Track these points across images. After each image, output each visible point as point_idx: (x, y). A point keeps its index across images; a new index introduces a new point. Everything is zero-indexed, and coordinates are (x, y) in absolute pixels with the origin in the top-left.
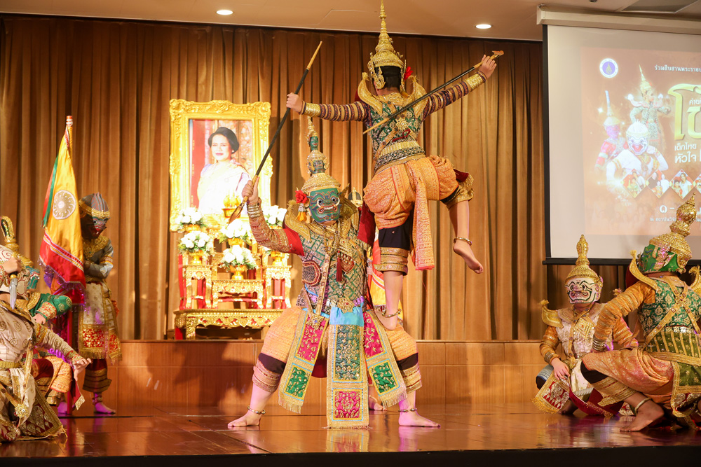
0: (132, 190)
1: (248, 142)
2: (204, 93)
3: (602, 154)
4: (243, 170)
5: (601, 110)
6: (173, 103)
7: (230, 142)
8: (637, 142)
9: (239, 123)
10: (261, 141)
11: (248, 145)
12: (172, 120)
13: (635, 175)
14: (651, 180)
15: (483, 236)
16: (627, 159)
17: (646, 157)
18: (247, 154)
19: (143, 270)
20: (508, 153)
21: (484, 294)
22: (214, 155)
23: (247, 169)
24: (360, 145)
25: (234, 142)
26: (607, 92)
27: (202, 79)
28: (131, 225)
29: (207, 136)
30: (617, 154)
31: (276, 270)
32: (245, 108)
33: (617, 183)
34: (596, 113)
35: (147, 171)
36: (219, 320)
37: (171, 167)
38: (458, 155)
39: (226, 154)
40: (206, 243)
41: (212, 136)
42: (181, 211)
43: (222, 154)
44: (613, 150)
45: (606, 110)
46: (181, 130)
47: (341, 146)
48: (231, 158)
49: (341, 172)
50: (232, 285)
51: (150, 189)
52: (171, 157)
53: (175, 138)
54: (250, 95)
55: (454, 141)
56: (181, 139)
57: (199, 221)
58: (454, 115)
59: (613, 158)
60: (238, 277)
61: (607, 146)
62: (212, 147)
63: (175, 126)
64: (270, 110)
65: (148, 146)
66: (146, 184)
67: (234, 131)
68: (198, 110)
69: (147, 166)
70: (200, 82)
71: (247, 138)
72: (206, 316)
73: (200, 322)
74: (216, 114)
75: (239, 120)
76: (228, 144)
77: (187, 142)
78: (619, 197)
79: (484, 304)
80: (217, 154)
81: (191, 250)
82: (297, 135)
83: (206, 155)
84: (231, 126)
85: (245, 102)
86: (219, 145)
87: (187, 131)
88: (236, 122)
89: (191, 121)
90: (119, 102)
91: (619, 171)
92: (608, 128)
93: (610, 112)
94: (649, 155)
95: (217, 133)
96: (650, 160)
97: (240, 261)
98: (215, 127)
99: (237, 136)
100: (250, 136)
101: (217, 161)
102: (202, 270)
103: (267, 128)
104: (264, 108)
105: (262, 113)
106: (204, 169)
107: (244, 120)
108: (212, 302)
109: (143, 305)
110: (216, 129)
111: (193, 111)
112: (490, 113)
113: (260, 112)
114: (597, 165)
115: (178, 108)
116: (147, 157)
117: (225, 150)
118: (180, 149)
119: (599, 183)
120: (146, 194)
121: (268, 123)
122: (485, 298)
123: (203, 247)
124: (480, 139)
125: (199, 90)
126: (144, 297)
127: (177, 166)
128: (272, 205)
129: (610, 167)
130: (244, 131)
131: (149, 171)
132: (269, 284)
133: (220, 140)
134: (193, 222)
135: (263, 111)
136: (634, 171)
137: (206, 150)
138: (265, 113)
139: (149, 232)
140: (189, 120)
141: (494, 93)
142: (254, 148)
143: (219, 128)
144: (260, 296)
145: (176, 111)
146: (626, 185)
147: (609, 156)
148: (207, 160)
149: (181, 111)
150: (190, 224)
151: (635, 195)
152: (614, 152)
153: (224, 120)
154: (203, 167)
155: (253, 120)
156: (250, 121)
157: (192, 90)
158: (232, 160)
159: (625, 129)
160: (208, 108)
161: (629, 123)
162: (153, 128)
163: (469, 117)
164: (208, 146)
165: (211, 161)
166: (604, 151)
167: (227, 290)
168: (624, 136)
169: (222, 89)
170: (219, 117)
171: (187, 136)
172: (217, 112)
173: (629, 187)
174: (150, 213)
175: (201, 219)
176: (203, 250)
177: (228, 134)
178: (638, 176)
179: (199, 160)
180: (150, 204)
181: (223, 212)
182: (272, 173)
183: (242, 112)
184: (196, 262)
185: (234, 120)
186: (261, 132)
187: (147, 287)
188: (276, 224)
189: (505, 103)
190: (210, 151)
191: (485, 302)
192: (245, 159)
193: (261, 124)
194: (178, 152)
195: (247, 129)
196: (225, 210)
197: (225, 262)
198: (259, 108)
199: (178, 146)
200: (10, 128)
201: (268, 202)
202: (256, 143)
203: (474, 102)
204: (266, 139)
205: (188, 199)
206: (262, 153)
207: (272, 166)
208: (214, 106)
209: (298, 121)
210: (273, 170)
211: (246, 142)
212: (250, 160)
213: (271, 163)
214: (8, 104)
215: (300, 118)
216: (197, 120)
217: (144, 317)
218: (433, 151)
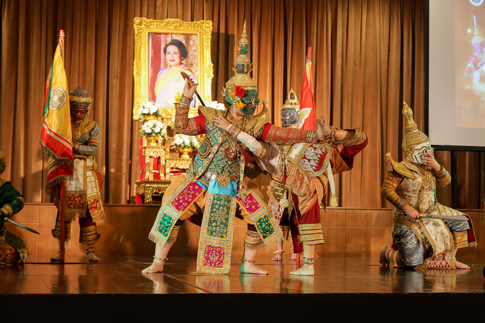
0: (104, 87)
1: (194, 52)
2: (160, 13)
3: (470, 65)
4: (190, 73)
5: (469, 31)
6: (137, 20)
7: (180, 51)
9: (188, 36)
10: (205, 50)
11: (194, 53)
12: (136, 34)
15: (377, 127)
18: (194, 61)
19: (112, 150)
20: (396, 63)
21: (376, 172)
22: (168, 61)
24: (281, 55)
25: (184, 52)
26: (474, 17)
28: (103, 115)
29: (163, 46)
30: (482, 65)
32: (193, 25)
34: (466, 33)
35: (116, 72)
37: (134, 70)
38: (358, 64)
39: (177, 61)
40: (161, 129)
41: (166, 46)
42: (142, 105)
43: (174, 60)
44: (478, 61)
45: (473, 31)
46: (142, 41)
47: (267, 55)
48: (181, 64)
49: (267, 75)
50: (181, 162)
51: (118, 87)
52: (134, 63)
53: (138, 48)
54: (196, 14)
55: (355, 52)
56: (142, 48)
57: (156, 112)
58: (355, 32)
59: (478, 68)
60: (186, 156)
61: (474, 58)
62: (167, 55)
63: (138, 38)
64: (211, 27)
65: (117, 53)
66: (115, 83)
67: (184, 42)
68: (156, 26)
69: (116, 69)
70: (157, 4)
71: (194, 48)
73: (155, 190)
74: (170, 29)
75: (188, 34)
76: (179, 52)
77: (147, 51)
78: (483, 98)
79: (376, 180)
80: (170, 60)
81: (149, 135)
82: (233, 46)
83: (162, 61)
84: (181, 38)
85: (192, 20)
86: (172, 53)
87: (147, 42)
88: (185, 36)
89: (150, 34)
90: (95, 19)
91: (483, 78)
92: (475, 44)
93: (476, 32)
95: (171, 44)
98: (169, 39)
99: (186, 46)
100: (196, 47)
101: (170, 66)
102: (158, 150)
103: (209, 40)
104: (207, 25)
105: (205, 29)
106: (160, 72)
107: (192, 34)
108: (165, 175)
109: (112, 176)
110: (170, 41)
111: (152, 27)
112: (383, 32)
113: (204, 28)
114: (466, 73)
115: (140, 24)
116: (116, 62)
117: (177, 57)
118: (142, 56)
119: (467, 87)
120: (115, 90)
121: (211, 37)
122: (377, 175)
123: (158, 133)
124: (375, 51)
125: (157, 10)
126: (112, 170)
127: (139, 69)
128: (213, 100)
129: (476, 75)
130: (191, 42)
131: (117, 73)
133: (172, 49)
134: (151, 113)
135: (208, 26)
137: (162, 57)
138: (208, 29)
139: (117, 120)
140: (149, 33)
141: (387, 16)
142: (199, 56)
143: (172, 40)
145: (139, 26)
147: (475, 67)
148: (162, 65)
149: (143, 26)
150: (149, 114)
152: (480, 63)
153: (176, 34)
154: (159, 70)
155: (199, 34)
156: (196, 35)
157: (152, 11)
158: (182, 65)
160: (164, 24)
162: (121, 39)
163: (367, 35)
164: (164, 54)
165: (166, 66)
166: (472, 62)
167: (177, 166)
169: (175, 9)
170: (172, 32)
171: (147, 46)
172: (171, 28)
174: (117, 106)
175: (158, 111)
176: (159, 135)
177: (179, 44)
179: (156, 66)
180: (118, 98)
181: (174, 105)
182: (213, 76)
183: (190, 28)
184: (153, 144)
185: (184, 34)
186: (204, 43)
187: (115, 163)
189: (395, 24)
190: (165, 58)
191: (377, 178)
192: (192, 65)
193: (204, 37)
194: (140, 58)
195: (194, 41)
197: (176, 145)
198: (204, 25)
199: (140, 54)
200: (9, 38)
201: (209, 98)
202: (200, 52)
203: (371, 23)
204: (209, 49)
205: (147, 95)
206: (205, 60)
207: (213, 70)
208: (168, 23)
209: (233, 35)
210: (213, 74)
211: (193, 52)
212: (196, 65)
213: (212, 68)
214: (8, 20)
215: (235, 33)
216: (155, 33)
217: (112, 186)
218: (339, 60)
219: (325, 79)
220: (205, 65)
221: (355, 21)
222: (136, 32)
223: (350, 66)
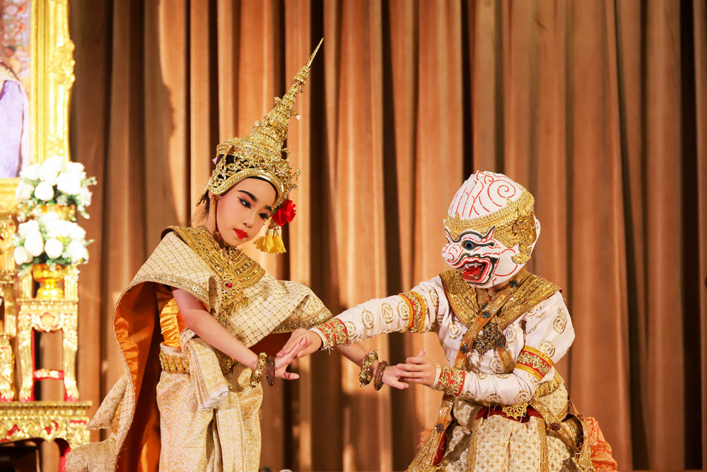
1: (20, 9)
4: (8, 75)
10: (52, 4)
11: (20, 14)
18: (18, 37)
21: (614, 358)
23: (16, 69)
31: (42, 308)
38: (548, 22)
49: (261, 71)
132: (26, 342)
142: (33, 22)
182: (73, 79)
188: (55, 200)
192: (12, 49)
201: (61, 146)
202: (37, 11)
206: (52, 32)
207: (73, 63)
210: (75, 73)
211: (15, 9)
212: (23, 50)
213: (69, 56)
219: (443, 76)
220: (51, 49)
223: (522, 31)
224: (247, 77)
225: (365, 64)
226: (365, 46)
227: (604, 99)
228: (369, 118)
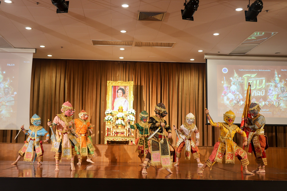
0: (99, 104)
3: (223, 94)
4: (126, 99)
5: (222, 82)
6: (108, 82)
7: (123, 92)
8: (233, 91)
9: (125, 87)
13: (233, 100)
14: (237, 101)
16: (230, 96)
17: (236, 95)
19: (102, 125)
24: (160, 92)
26: (224, 77)
27: (117, 75)
28: (98, 114)
29: (117, 90)
30: (227, 94)
32: (128, 83)
33: (227, 102)
34: (221, 83)
36: (113, 139)
37: (107, 99)
38: (187, 94)
39: (122, 95)
40: (111, 119)
42: (109, 110)
44: (226, 93)
45: (224, 82)
47: (155, 92)
48: (123, 96)
49: (155, 99)
50: (118, 130)
51: (104, 104)
52: (107, 96)
53: (108, 91)
54: (130, 79)
55: (186, 91)
57: (111, 113)
59: (226, 95)
60: (120, 128)
61: (224, 92)
63: (108, 88)
65: (103, 93)
66: (102, 102)
67: (124, 89)
68: (114, 84)
70: (117, 76)
71: (127, 91)
72: (110, 138)
73: (108, 139)
74: (119, 84)
77: (111, 92)
78: (228, 106)
80: (119, 95)
81: (107, 120)
84: (123, 88)
85: (129, 81)
91: (228, 99)
92: (225, 87)
93: (225, 82)
94: (237, 94)
95: (119, 89)
96: (237, 96)
97: (120, 123)
98: (119, 88)
102: (110, 126)
103: (133, 88)
108: (112, 134)
109: (101, 134)
112: (196, 83)
114: (221, 97)
115: (109, 83)
116: (103, 96)
117: (121, 94)
118: (110, 94)
119: (222, 102)
125: (117, 78)
126: (102, 132)
127: (109, 98)
129: (225, 98)
130: (126, 89)
133: (120, 91)
135: (132, 83)
136: (232, 99)
137: (116, 94)
140: (112, 86)
141: (197, 78)
142: (129, 93)
144: (125, 133)
146: (230, 103)
147: (225, 95)
148: (116, 97)
149: (110, 84)
150: (108, 113)
151: (233, 106)
153: (121, 86)
156: (128, 86)
157: (115, 78)
159: (230, 87)
161: (231, 85)
162: (105, 88)
163: (190, 84)
165: (118, 97)
167: (116, 131)
168: (229, 89)
169: (123, 78)
171: (111, 90)
173: (231, 103)
177: (122, 90)
178: (234, 100)
179: (114, 97)
183: (126, 84)
184: (109, 124)
186: (131, 89)
188: (131, 114)
190: (117, 94)
192: (126, 96)
193: (131, 87)
194: (109, 94)
196: (119, 110)
197: (116, 124)
199: (109, 93)
200: (68, 89)
201: (132, 108)
203: (192, 80)
204: (132, 91)
205: (111, 107)
206: (131, 94)
208: (119, 82)
209: (143, 86)
210: (134, 99)
212: (128, 96)
213: (133, 97)
214: (67, 83)
215: (144, 85)
216: (114, 86)
217: (102, 137)
218: (180, 94)
219: (175, 100)
220: (131, 96)
221: (186, 80)
222: (108, 86)
223: (184, 95)
224: (153, 100)
225: (166, 99)
226: (166, 97)
227: (194, 103)
228: (167, 105)
